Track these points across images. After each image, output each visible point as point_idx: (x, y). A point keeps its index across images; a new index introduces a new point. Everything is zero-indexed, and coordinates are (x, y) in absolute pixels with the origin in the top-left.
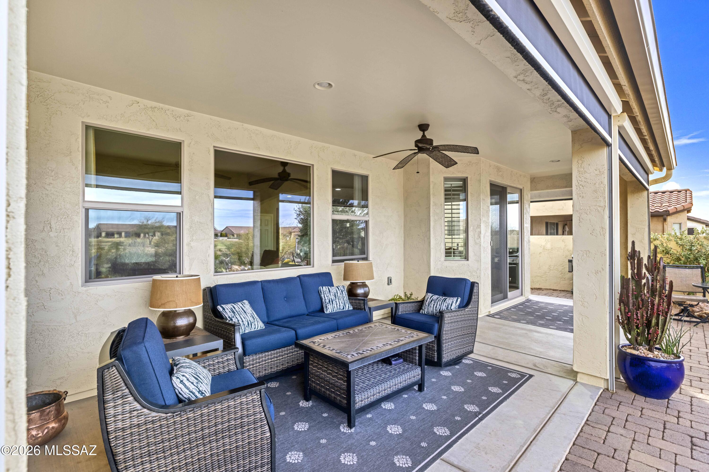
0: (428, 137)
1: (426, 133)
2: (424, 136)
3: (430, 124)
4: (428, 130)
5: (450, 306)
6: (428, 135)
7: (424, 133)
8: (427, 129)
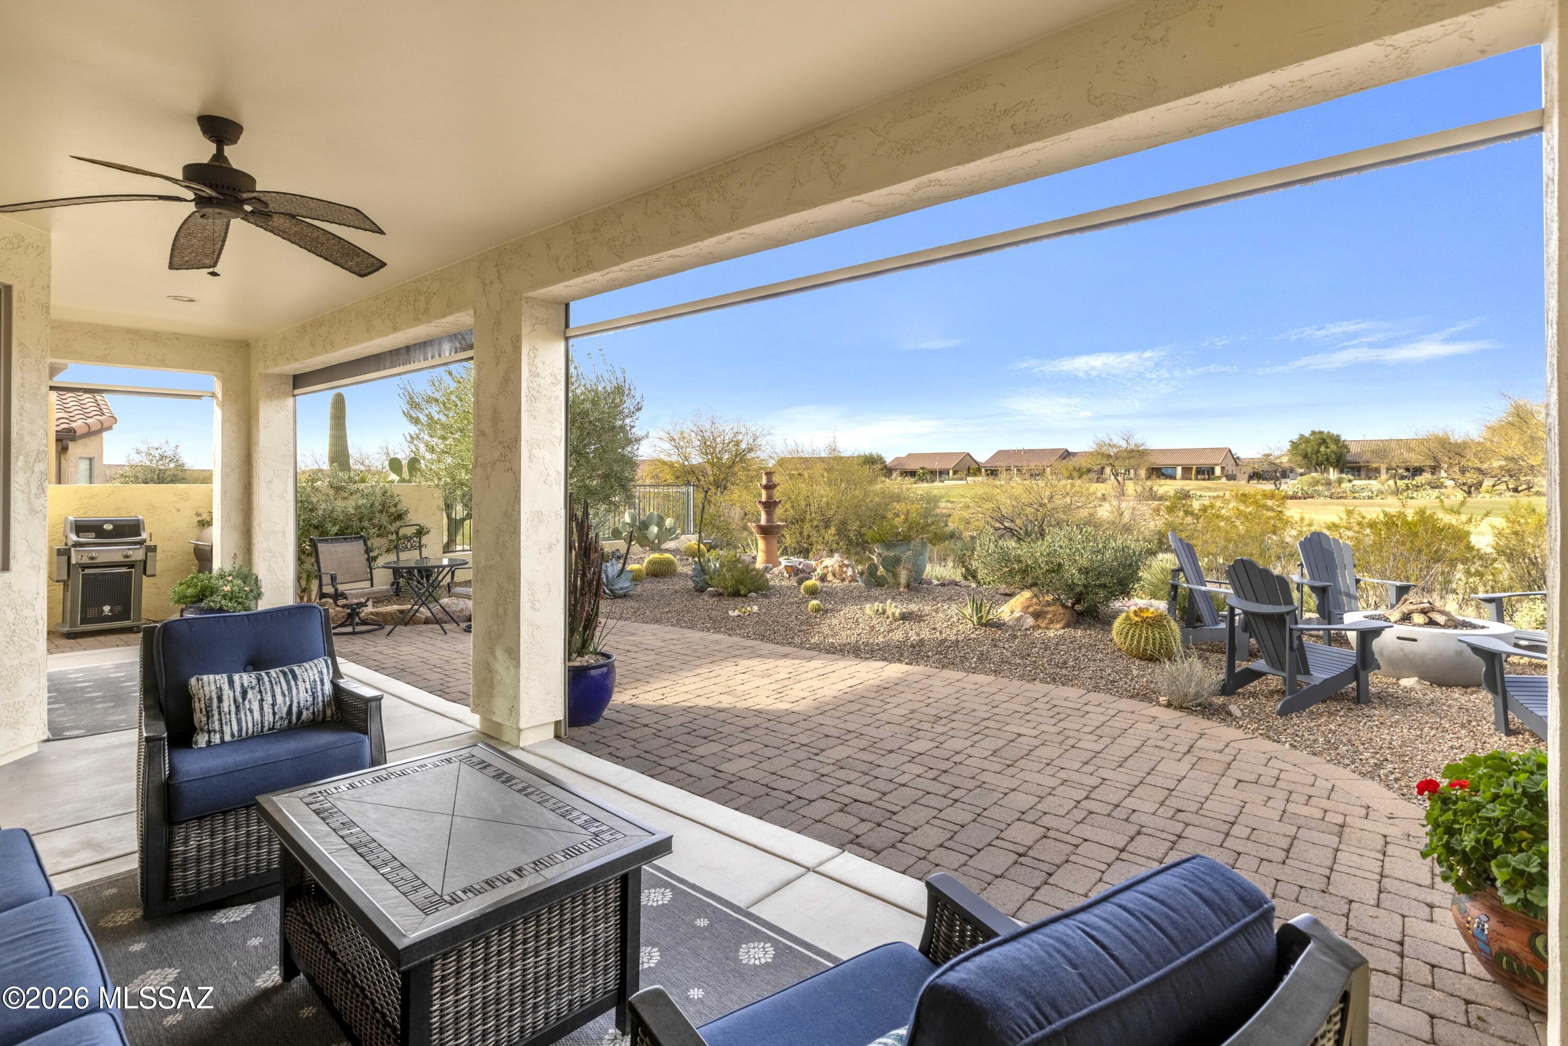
0: (235, 164)
1: (228, 150)
2: (219, 156)
3: (244, 126)
4: (236, 142)
5: (319, 687)
6: (236, 156)
7: (220, 150)
8: (234, 141)
